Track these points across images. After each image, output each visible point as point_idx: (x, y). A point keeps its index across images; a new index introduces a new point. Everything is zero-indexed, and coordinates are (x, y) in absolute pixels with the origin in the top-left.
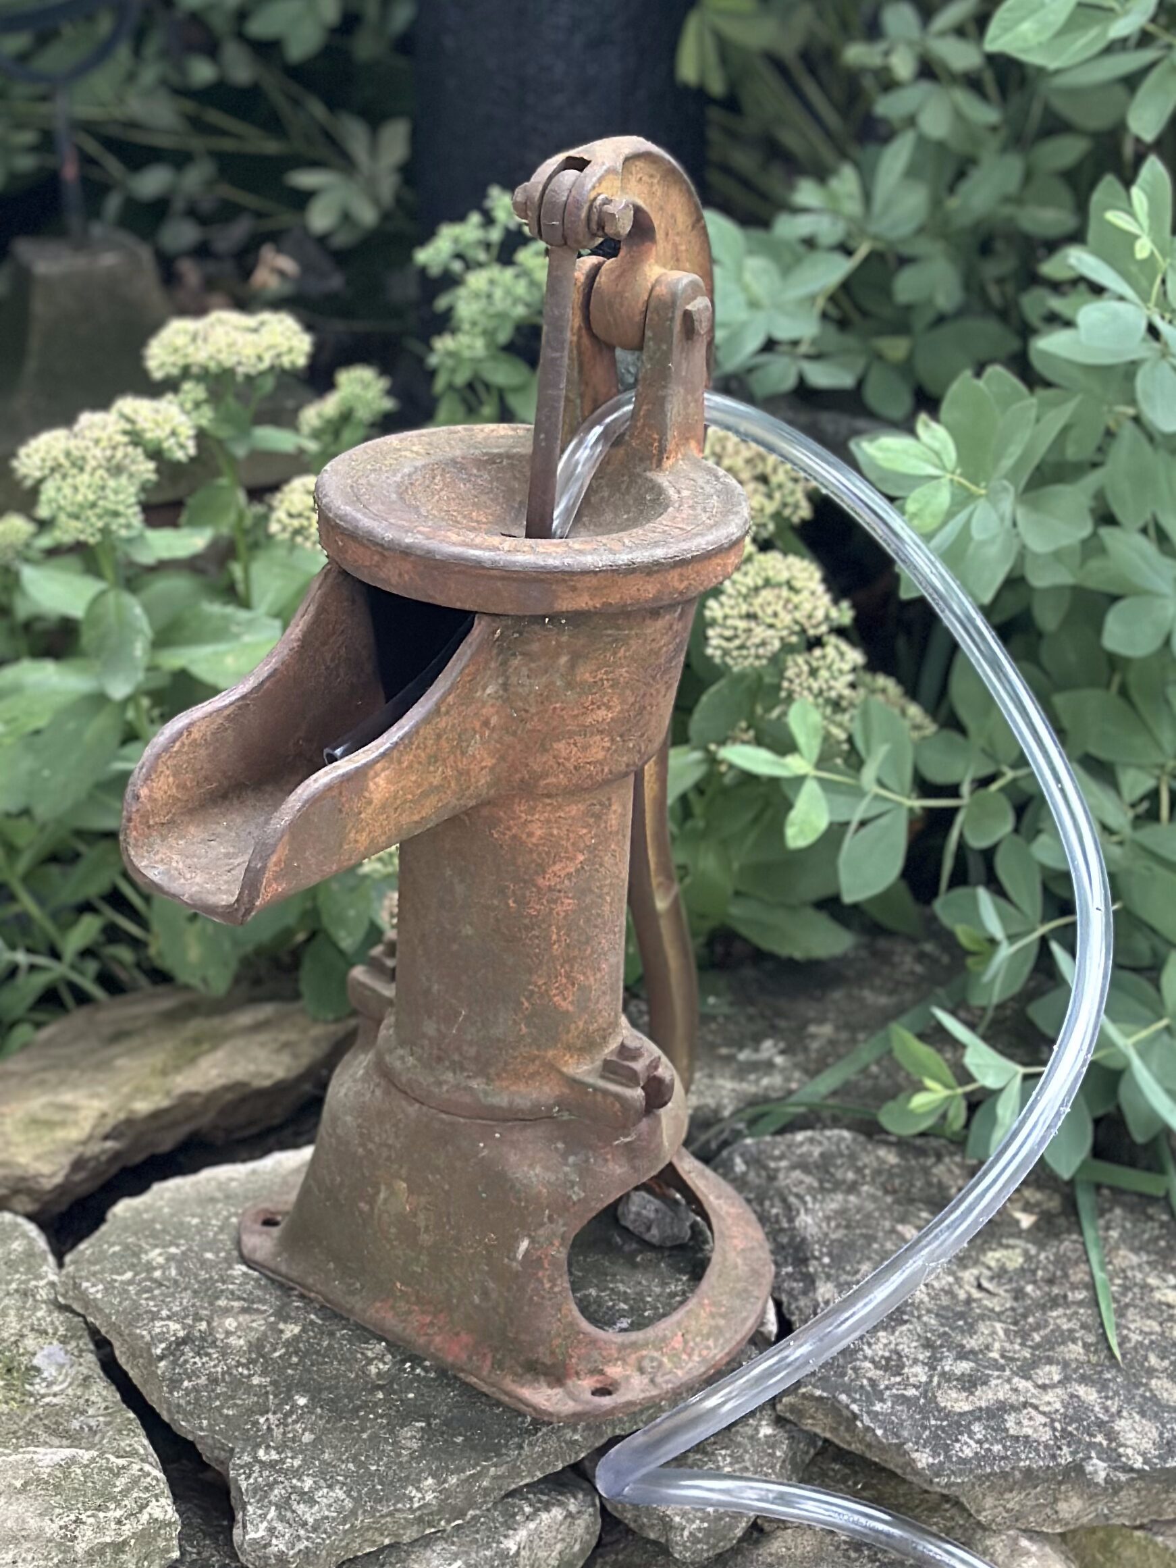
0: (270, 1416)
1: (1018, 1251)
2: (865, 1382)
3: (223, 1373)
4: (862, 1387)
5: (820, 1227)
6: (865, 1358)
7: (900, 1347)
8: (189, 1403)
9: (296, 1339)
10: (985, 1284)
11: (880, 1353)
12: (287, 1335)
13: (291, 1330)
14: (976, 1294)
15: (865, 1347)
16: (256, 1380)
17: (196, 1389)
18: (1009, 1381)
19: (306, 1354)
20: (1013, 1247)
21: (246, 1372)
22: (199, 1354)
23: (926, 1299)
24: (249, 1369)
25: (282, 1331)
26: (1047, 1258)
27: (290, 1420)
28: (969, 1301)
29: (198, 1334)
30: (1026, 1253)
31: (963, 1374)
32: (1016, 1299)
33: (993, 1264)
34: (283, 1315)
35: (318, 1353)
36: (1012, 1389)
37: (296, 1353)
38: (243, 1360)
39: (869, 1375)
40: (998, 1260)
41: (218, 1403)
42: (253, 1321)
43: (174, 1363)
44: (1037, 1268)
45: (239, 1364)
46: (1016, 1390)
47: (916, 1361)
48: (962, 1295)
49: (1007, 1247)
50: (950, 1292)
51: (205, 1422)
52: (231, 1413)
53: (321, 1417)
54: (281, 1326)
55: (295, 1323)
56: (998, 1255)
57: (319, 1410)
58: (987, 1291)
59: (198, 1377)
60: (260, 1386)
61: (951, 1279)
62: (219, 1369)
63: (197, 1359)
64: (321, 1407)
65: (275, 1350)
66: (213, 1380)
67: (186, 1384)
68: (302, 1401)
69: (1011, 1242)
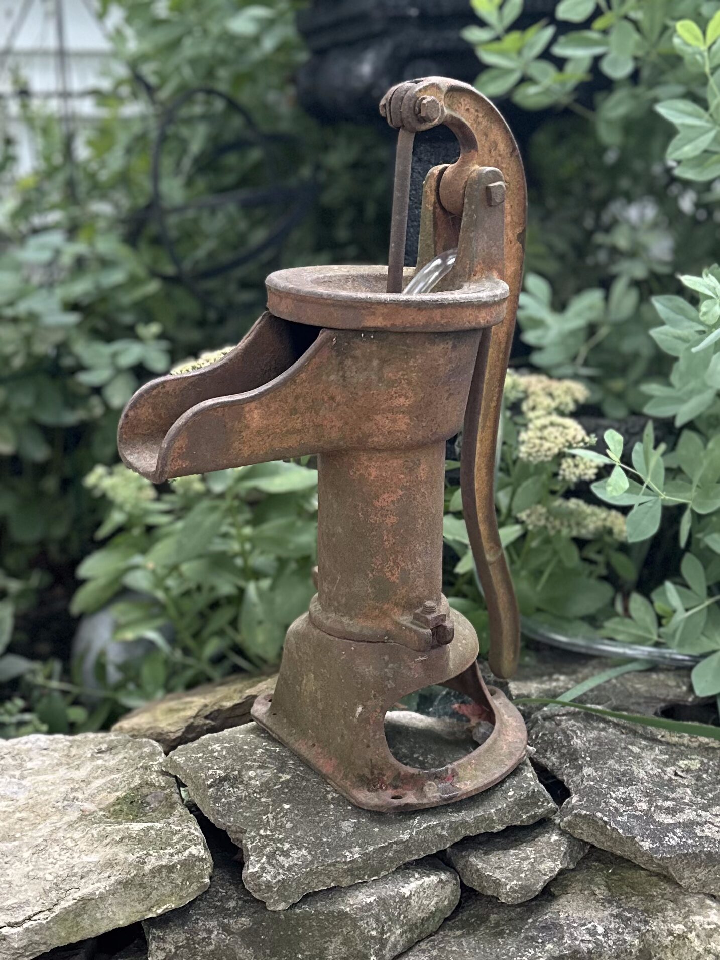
0: (269, 815)
1: (697, 761)
2: (611, 808)
3: (245, 797)
4: (610, 810)
5: (585, 745)
6: (611, 798)
7: (632, 795)
8: (224, 810)
9: (288, 781)
10: (679, 773)
11: (620, 796)
12: (283, 779)
13: (286, 777)
14: (673, 777)
15: (611, 793)
16: (263, 800)
17: (229, 803)
18: (696, 811)
19: (293, 788)
20: (694, 759)
21: (258, 796)
22: (233, 787)
23: (646, 778)
24: (259, 794)
25: (280, 777)
26: (713, 764)
27: (279, 816)
28: (670, 780)
29: (232, 777)
30: (702, 763)
31: (669, 807)
32: (697, 780)
33: (683, 766)
34: (282, 769)
35: (300, 789)
36: (697, 815)
37: (287, 788)
38: (257, 791)
39: (614, 805)
40: (686, 765)
41: (241, 810)
42: (264, 773)
43: (218, 790)
44: (709, 769)
45: (255, 792)
46: (700, 816)
47: (641, 801)
48: (666, 777)
49: (691, 759)
50: (659, 776)
51: (232, 819)
52: (247, 815)
53: (297, 815)
54: (280, 775)
55: (288, 774)
56: (686, 762)
57: (296, 812)
58: (681, 777)
59: (231, 797)
60: (265, 802)
61: (660, 770)
62: (243, 794)
63: (231, 789)
64: (298, 811)
65: (275, 785)
66: (239, 799)
67: (223, 800)
68: (286, 807)
69: (693, 757)
